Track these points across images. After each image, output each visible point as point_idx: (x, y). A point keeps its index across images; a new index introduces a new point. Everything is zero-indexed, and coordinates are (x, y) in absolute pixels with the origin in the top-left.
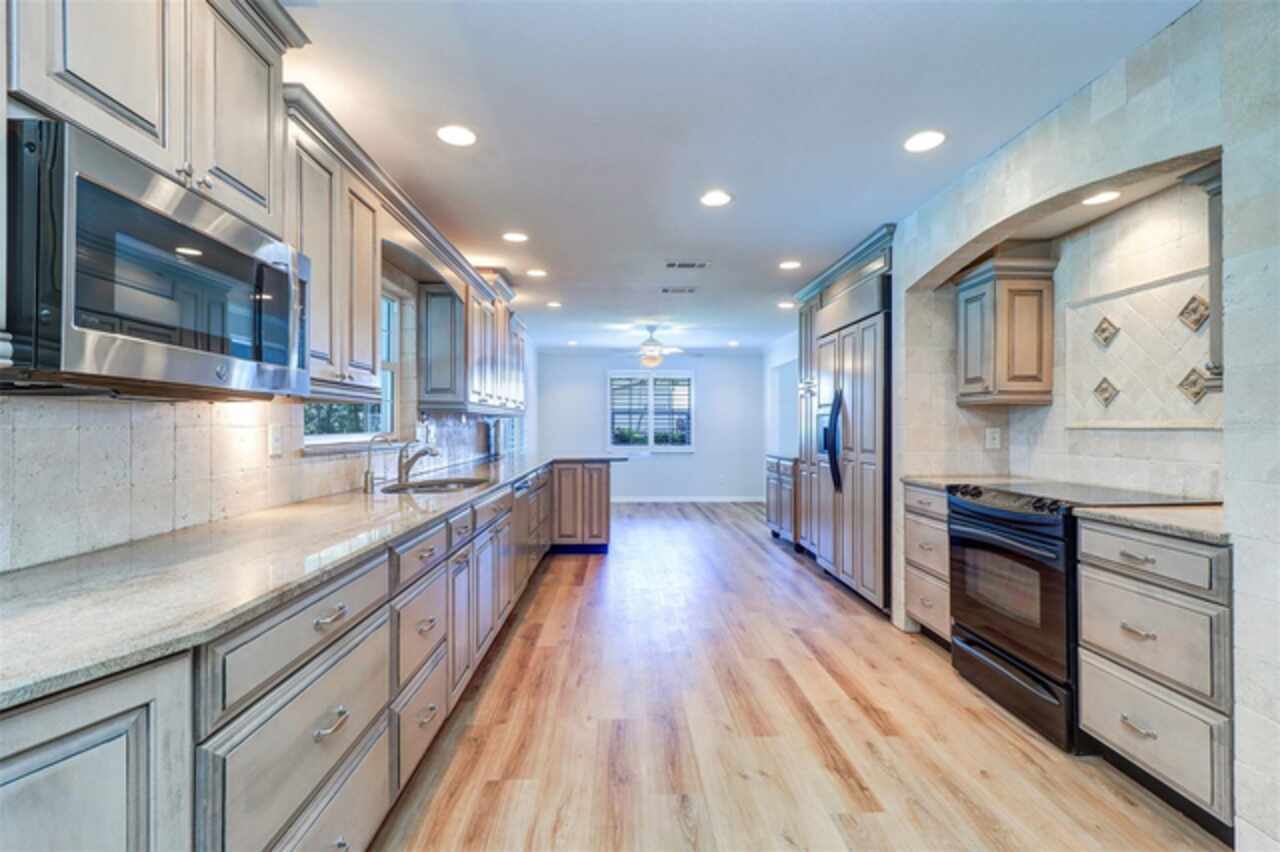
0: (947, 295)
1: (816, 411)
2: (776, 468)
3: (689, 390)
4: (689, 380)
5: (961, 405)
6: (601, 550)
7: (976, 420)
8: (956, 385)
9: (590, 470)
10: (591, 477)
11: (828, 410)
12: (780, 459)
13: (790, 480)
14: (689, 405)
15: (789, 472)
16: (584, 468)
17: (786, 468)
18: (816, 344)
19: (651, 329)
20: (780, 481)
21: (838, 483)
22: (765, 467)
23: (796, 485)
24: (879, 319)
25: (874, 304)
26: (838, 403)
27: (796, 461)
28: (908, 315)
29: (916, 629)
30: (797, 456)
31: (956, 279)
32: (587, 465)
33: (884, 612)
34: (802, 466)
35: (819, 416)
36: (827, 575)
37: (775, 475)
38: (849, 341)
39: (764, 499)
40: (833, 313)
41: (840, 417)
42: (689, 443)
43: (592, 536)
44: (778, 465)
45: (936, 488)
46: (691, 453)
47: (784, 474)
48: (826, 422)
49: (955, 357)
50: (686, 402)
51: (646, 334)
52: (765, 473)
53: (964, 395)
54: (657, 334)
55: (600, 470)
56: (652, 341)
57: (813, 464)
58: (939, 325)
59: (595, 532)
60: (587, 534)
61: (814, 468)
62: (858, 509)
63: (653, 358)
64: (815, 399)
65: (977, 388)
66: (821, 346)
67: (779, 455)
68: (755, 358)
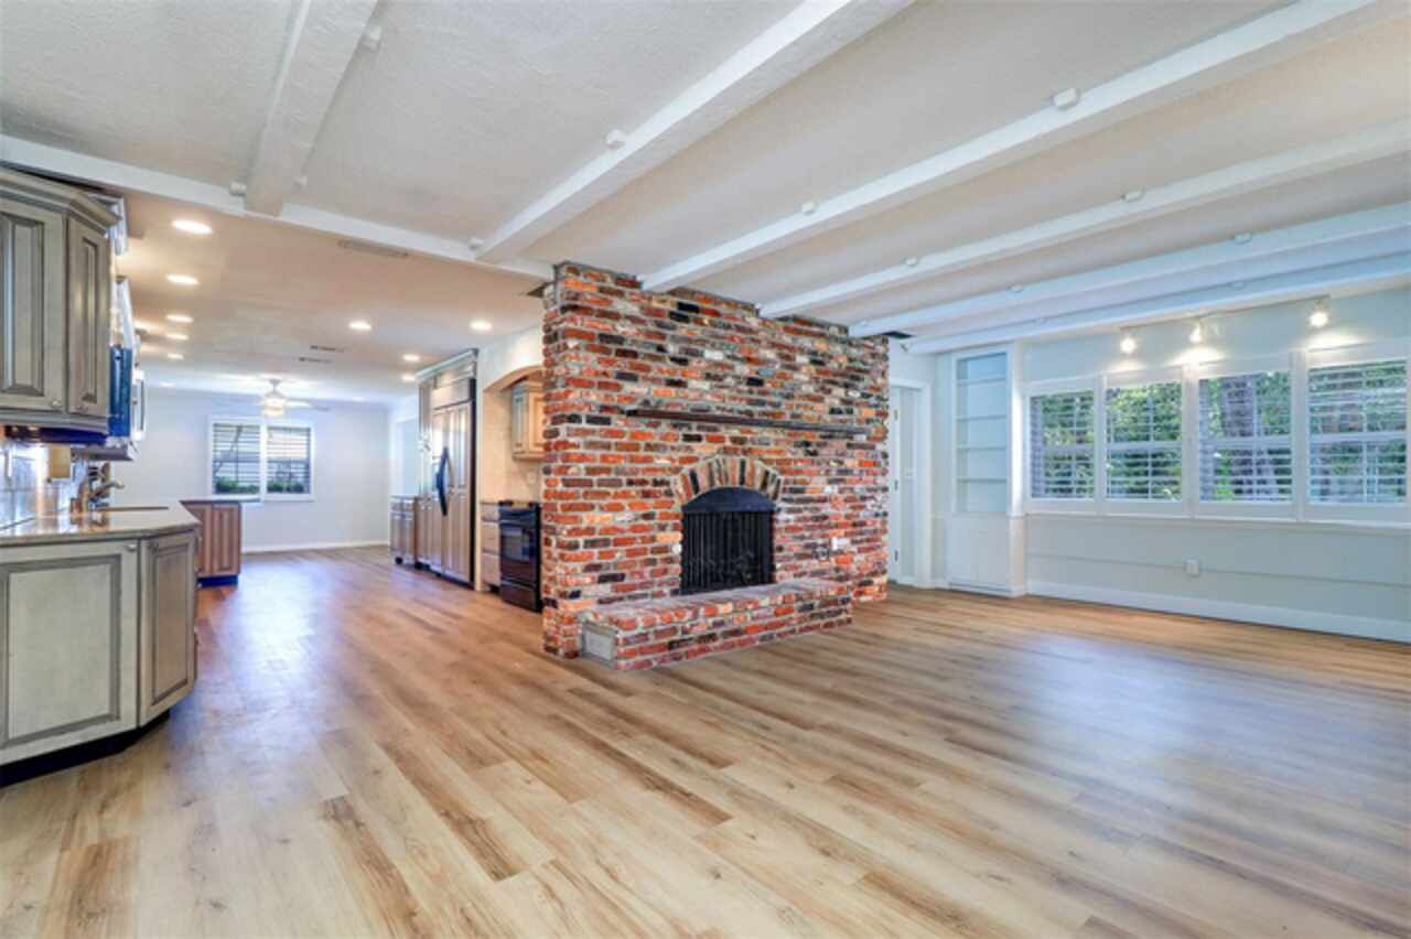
0: (508, 394)
1: (432, 461)
2: (400, 507)
3: (309, 440)
4: (308, 430)
5: (515, 459)
6: (231, 581)
7: (524, 466)
8: (511, 448)
9: (219, 509)
10: (221, 516)
11: (438, 461)
12: (403, 498)
13: (411, 514)
14: (308, 453)
15: (411, 508)
16: (213, 509)
17: (408, 505)
18: (432, 413)
19: (275, 382)
20: (403, 516)
21: (445, 511)
22: (389, 507)
23: (416, 518)
24: (468, 406)
25: (465, 395)
26: (445, 457)
27: (416, 499)
28: (485, 404)
29: (488, 589)
30: (416, 494)
31: (512, 386)
32: (217, 506)
33: (469, 586)
34: (420, 503)
35: (434, 465)
36: (439, 576)
37: (398, 512)
38: (452, 415)
39: (388, 543)
40: (441, 395)
41: (446, 466)
42: (308, 492)
43: (222, 569)
44: (402, 504)
45: (492, 504)
46: (310, 501)
47: (408, 510)
48: (437, 469)
49: (511, 432)
50: (305, 451)
51: (270, 387)
52: (390, 511)
53: (517, 453)
54: (279, 388)
55: (231, 510)
56: (275, 393)
57: (429, 499)
58: (502, 412)
59: (225, 564)
60: (216, 567)
61: (429, 503)
62: (456, 527)
63: (277, 409)
64: (431, 454)
65: (519, 449)
66: (435, 415)
67: (401, 494)
68: (381, 413)
